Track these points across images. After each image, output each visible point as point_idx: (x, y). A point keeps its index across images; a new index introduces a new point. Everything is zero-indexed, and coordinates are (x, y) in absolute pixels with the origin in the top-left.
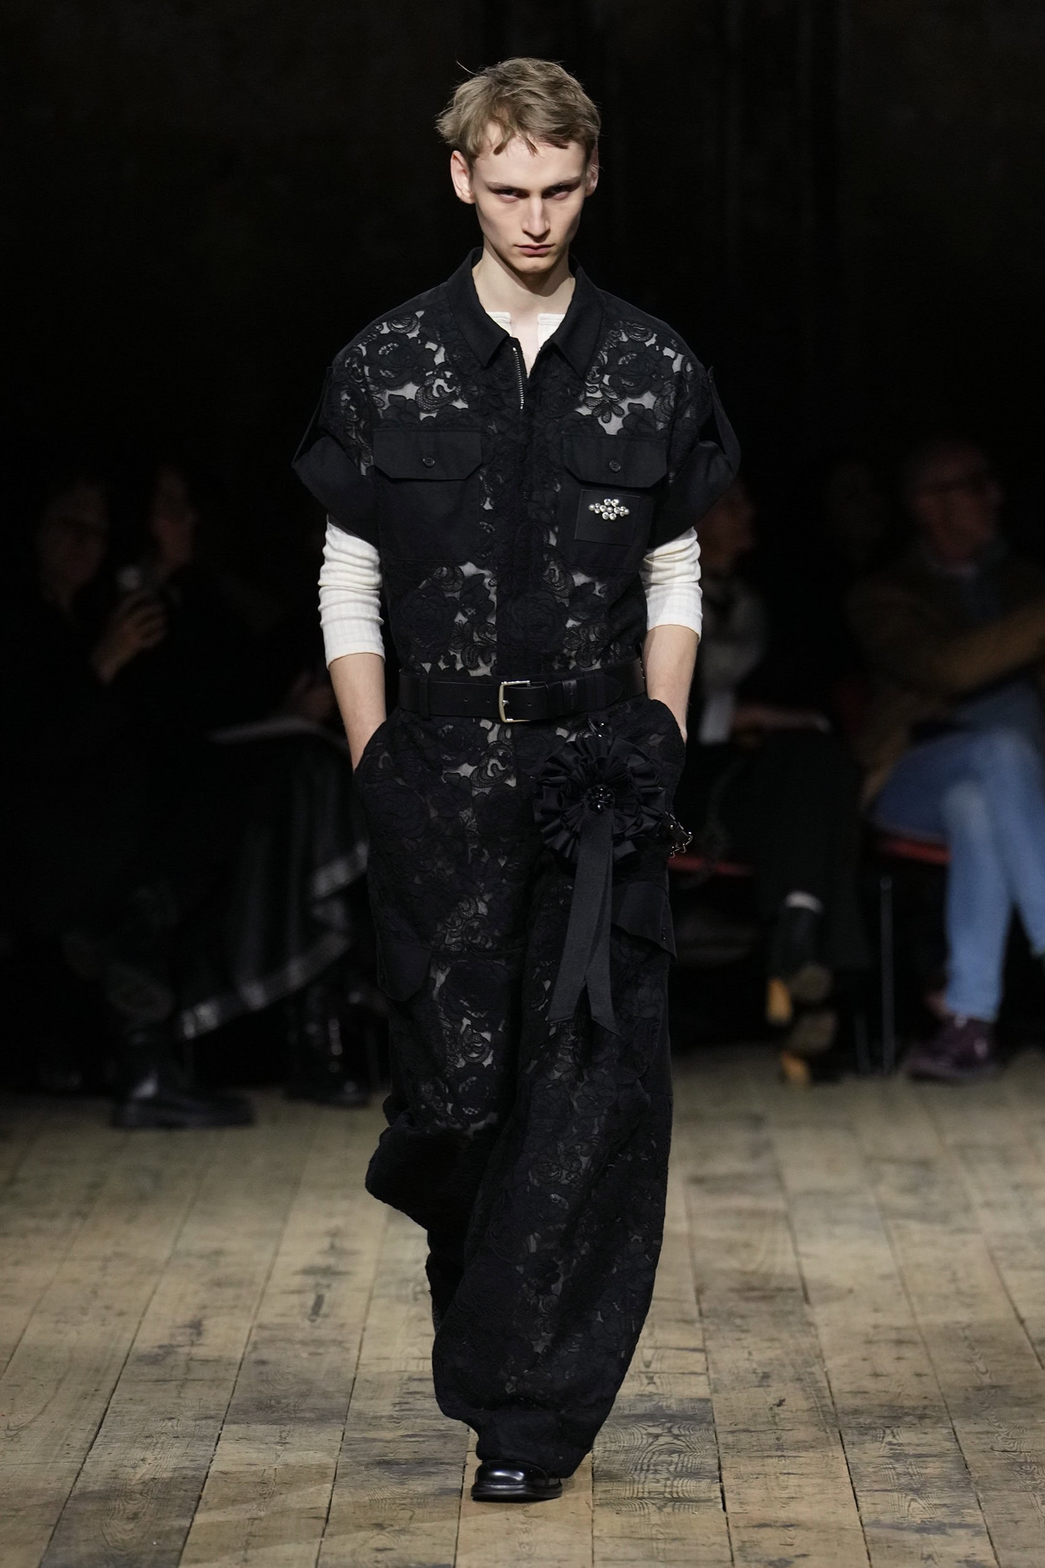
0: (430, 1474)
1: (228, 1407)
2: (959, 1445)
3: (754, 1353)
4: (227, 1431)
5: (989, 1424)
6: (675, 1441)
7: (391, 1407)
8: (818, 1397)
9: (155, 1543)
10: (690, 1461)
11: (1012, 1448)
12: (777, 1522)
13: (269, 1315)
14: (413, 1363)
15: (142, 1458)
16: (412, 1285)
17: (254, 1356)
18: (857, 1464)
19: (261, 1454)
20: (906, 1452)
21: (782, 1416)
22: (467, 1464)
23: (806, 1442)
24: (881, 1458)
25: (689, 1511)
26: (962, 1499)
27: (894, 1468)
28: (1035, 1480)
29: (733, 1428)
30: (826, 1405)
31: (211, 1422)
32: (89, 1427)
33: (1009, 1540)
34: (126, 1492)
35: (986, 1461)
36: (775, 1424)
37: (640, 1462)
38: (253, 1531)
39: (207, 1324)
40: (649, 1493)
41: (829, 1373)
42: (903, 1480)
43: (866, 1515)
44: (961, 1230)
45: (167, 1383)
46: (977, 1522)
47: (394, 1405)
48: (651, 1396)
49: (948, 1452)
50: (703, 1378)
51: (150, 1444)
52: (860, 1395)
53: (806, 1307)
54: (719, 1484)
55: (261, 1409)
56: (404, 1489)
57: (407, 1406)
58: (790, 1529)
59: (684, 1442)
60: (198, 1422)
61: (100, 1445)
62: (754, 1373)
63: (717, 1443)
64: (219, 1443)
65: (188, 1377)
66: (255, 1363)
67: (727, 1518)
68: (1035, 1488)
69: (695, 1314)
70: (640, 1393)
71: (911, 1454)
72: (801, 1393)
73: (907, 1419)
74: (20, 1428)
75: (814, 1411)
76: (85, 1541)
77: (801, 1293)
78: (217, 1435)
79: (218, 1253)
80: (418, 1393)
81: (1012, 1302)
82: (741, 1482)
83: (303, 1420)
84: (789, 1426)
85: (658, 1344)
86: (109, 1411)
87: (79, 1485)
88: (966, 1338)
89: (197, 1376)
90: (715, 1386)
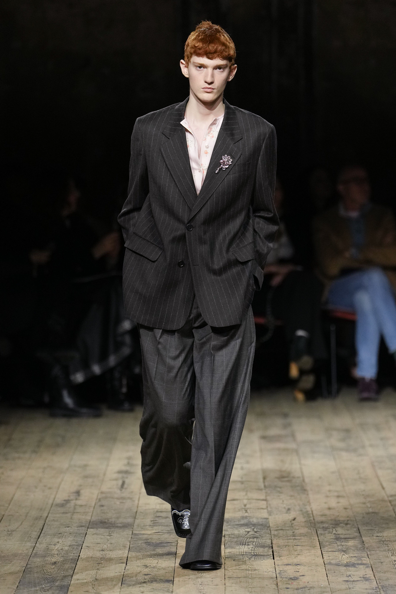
0: (164, 546)
1: (90, 522)
2: (360, 534)
3: (284, 501)
4: (89, 531)
5: (372, 526)
6: (255, 534)
8: (308, 517)
9: (62, 573)
10: (261, 541)
11: (380, 535)
12: (293, 563)
13: (104, 488)
14: (158, 505)
15: (58, 541)
17: (99, 504)
18: (323, 541)
19: (102, 540)
20: (341, 537)
21: (295, 524)
22: (178, 543)
23: (304, 533)
24: (331, 539)
25: (260, 560)
26: (362, 554)
27: (336, 543)
28: (388, 547)
29: (277, 529)
30: (311, 520)
31: (83, 528)
32: (38, 530)
33: (379, 569)
34: (52, 554)
35: (371, 540)
36: (292, 527)
37: (242, 541)
38: (99, 568)
39: (82, 492)
40: (246, 553)
41: (312, 508)
42: (340, 547)
43: (326, 561)
44: (361, 455)
45: (67, 514)
46: (367, 563)
47: (151, 521)
48: (246, 517)
49: (356, 537)
50: (266, 511)
51: (61, 536)
52: (323, 516)
53: (304, 484)
54: (271, 549)
55: (102, 523)
56: (155, 552)
57: (156, 522)
58: (298, 566)
59: (258, 534)
60: (78, 528)
61: (42, 537)
62: (285, 508)
63: (271, 534)
64: (86, 535)
65: (75, 511)
66: (100, 506)
67: (274, 562)
68: (389, 550)
69: (262, 486)
70: (243, 516)
71: (343, 538)
72: (302, 515)
73: (341, 525)
74: (13, 531)
75: (306, 522)
76: (36, 572)
77: (302, 479)
78: (85, 533)
79: (86, 466)
80: (159, 516)
81: (379, 481)
82: (280, 549)
83: (117, 527)
84: (297, 528)
85: (249, 498)
86: (46, 524)
87: (34, 551)
88: (363, 495)
89: (78, 511)
90: (270, 513)
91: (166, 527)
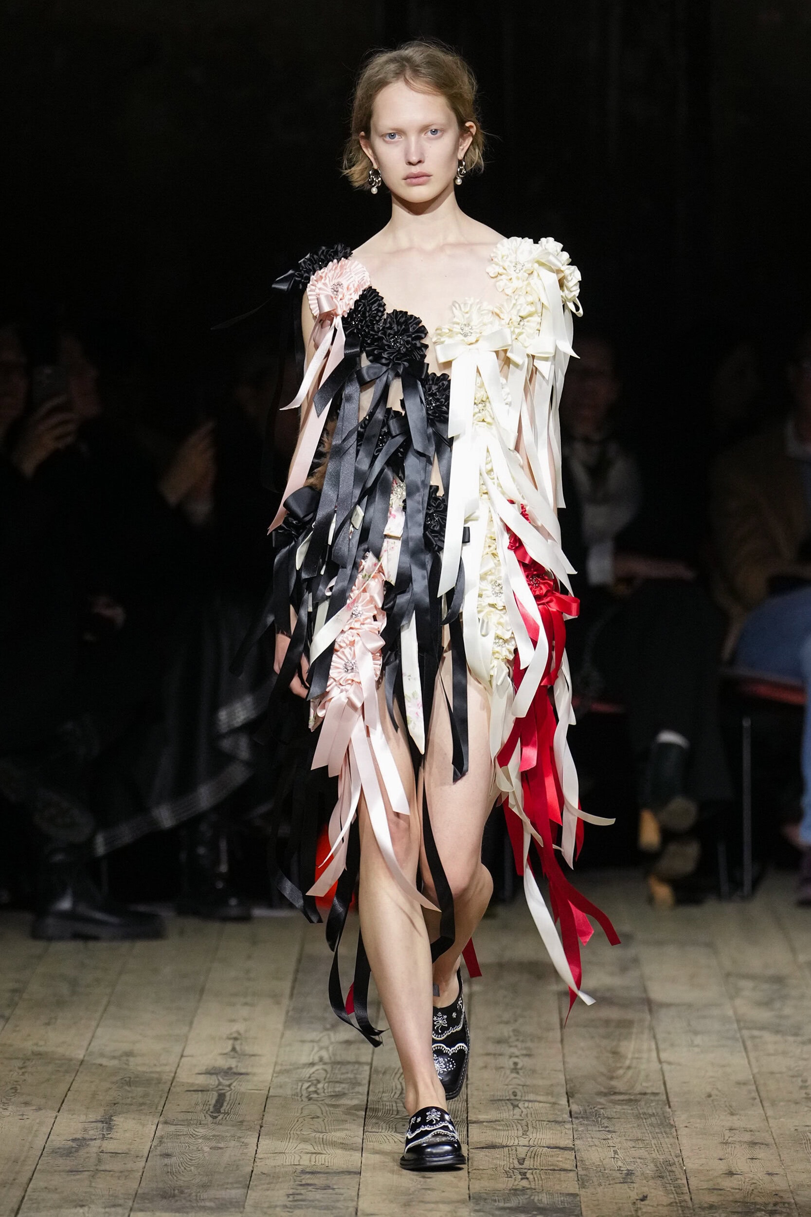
1: (135, 1197)
3: (618, 1151)
7: (286, 1198)
8: (677, 1193)
13: (174, 1112)
14: (306, 1157)
16: (306, 1085)
17: (160, 1149)
21: (644, 1210)
30: (685, 1201)
31: (119, 1210)
39: (118, 1119)
41: (687, 1171)
45: (79, 1173)
47: (288, 1195)
48: (524, 1190)
50: (572, 1175)
52: (715, 1192)
53: (669, 1110)
55: (165, 1198)
57: (300, 1197)
60: (107, 1210)
62: (619, 1170)
65: (98, 1167)
66: (161, 1155)
69: (566, 1115)
70: (514, 1187)
72: (661, 1189)
73: (759, 1214)
75: (673, 1206)
77: (664, 1097)
79: (129, 1054)
80: (308, 1185)
83: (204, 1209)
85: (531, 1143)
86: (26, 1198)
89: (108, 1168)
90: (583, 1182)
91: (326, 1211)
